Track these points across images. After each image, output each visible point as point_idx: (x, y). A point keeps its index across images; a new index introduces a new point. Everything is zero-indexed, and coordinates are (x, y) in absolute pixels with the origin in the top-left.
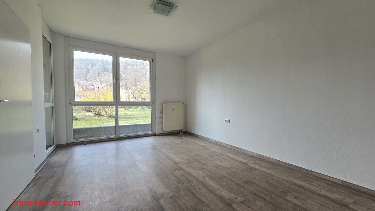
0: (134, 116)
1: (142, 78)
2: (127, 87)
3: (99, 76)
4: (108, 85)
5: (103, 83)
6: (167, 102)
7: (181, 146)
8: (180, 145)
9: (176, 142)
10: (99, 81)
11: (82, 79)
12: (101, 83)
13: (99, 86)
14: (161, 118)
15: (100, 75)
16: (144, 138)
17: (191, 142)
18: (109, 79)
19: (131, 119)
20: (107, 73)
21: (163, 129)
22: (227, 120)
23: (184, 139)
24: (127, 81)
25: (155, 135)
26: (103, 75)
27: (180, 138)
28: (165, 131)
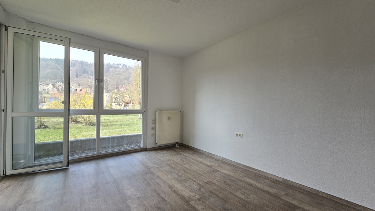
0: (117, 123)
1: (125, 81)
2: (108, 90)
3: (77, 78)
4: (87, 88)
5: (82, 85)
6: (161, 111)
7: (183, 166)
8: (181, 165)
9: (175, 160)
10: (77, 83)
11: (57, 80)
12: (80, 85)
13: (77, 89)
14: (154, 129)
15: (78, 76)
16: (133, 154)
17: (193, 159)
18: (89, 81)
19: (114, 127)
20: (86, 75)
21: (157, 142)
22: (239, 134)
23: (184, 155)
24: (108, 83)
25: (146, 150)
26: (81, 77)
27: (177, 153)
28: (159, 144)
